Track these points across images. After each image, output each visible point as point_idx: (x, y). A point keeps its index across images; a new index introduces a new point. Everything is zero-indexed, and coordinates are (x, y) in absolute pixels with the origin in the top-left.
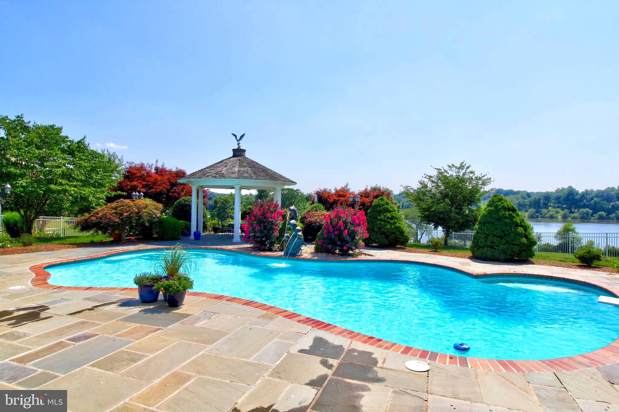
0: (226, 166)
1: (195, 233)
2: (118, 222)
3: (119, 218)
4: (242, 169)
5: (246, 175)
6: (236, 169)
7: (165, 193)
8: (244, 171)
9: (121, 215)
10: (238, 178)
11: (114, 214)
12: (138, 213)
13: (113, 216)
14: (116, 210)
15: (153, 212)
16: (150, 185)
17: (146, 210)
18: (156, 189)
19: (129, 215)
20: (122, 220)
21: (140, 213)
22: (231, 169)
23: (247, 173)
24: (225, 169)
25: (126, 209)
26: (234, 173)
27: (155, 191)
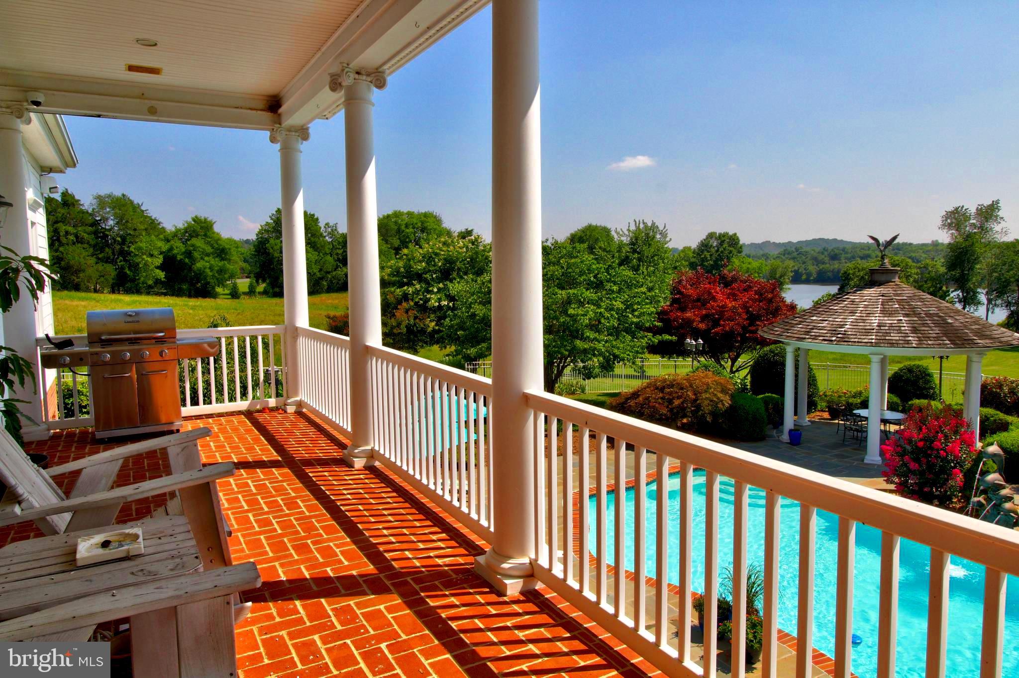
0: (853, 313)
1: (791, 431)
2: (665, 415)
3: (667, 407)
4: (887, 321)
5: (895, 336)
6: (875, 321)
7: (739, 334)
8: (891, 325)
9: (670, 401)
10: (877, 345)
11: (660, 400)
12: (696, 400)
13: (659, 403)
14: (663, 392)
15: (718, 398)
16: (713, 314)
17: (708, 395)
18: (724, 326)
19: (682, 403)
20: (671, 410)
21: (698, 400)
22: (864, 321)
23: (899, 331)
24: (851, 319)
25: (677, 392)
26: (868, 332)
27: (722, 330)
